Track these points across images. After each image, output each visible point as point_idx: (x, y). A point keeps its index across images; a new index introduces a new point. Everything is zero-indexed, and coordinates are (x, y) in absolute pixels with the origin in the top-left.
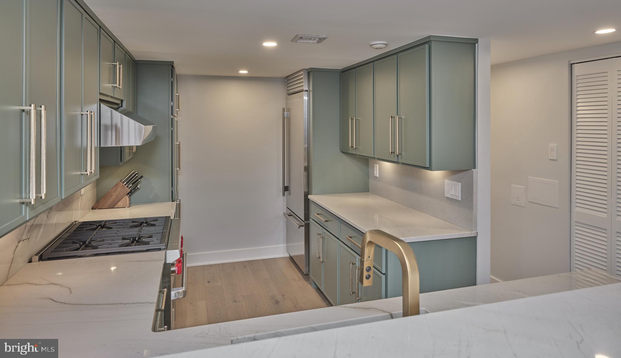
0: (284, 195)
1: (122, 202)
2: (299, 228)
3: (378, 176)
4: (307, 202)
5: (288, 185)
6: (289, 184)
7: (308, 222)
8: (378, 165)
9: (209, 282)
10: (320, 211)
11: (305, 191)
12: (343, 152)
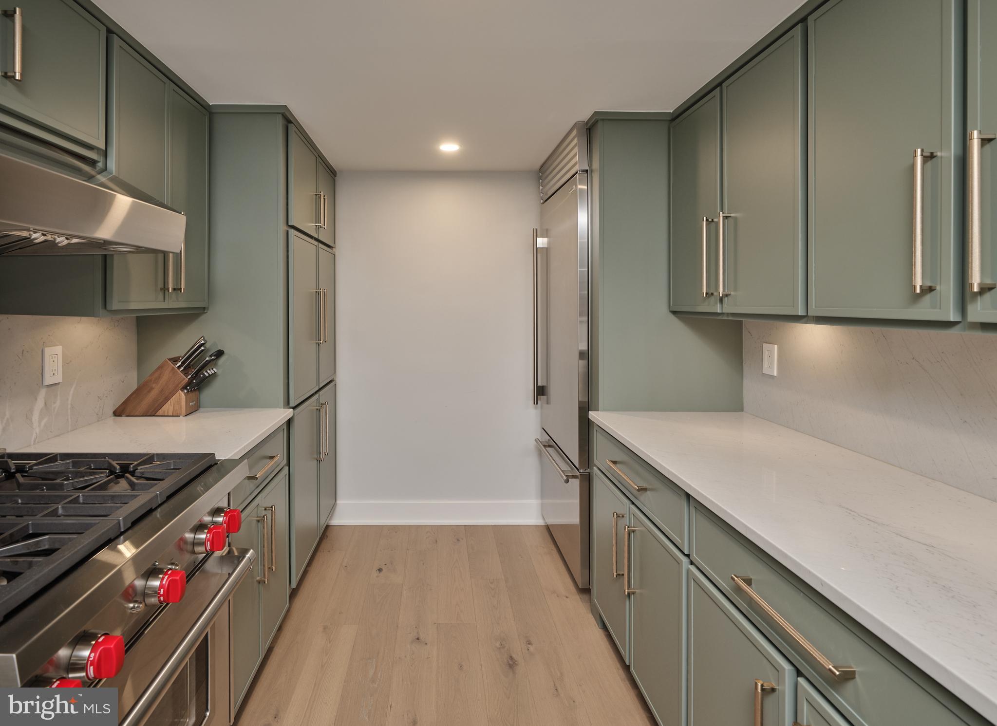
0: (536, 402)
1: (171, 405)
2: (567, 481)
3: (775, 375)
4: (586, 427)
5: (544, 384)
6: (547, 384)
7: (588, 471)
8: (776, 346)
9: (380, 570)
10: (620, 456)
11: (580, 400)
12: (674, 313)
